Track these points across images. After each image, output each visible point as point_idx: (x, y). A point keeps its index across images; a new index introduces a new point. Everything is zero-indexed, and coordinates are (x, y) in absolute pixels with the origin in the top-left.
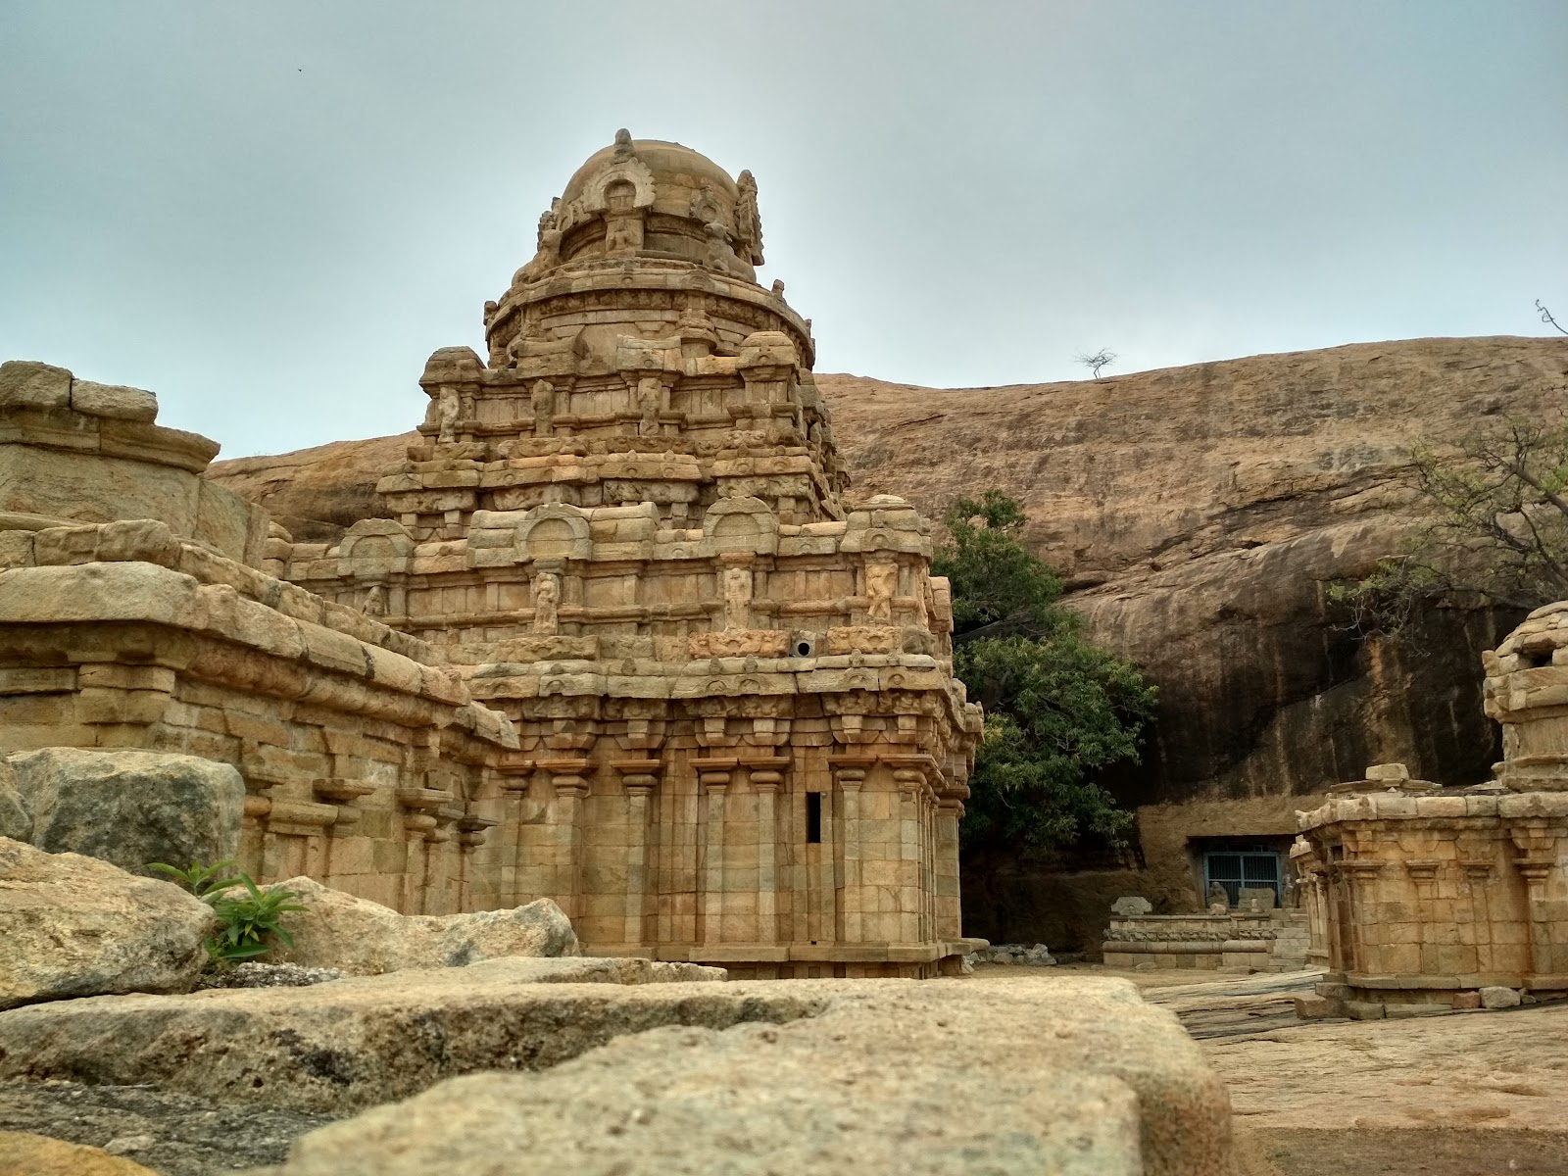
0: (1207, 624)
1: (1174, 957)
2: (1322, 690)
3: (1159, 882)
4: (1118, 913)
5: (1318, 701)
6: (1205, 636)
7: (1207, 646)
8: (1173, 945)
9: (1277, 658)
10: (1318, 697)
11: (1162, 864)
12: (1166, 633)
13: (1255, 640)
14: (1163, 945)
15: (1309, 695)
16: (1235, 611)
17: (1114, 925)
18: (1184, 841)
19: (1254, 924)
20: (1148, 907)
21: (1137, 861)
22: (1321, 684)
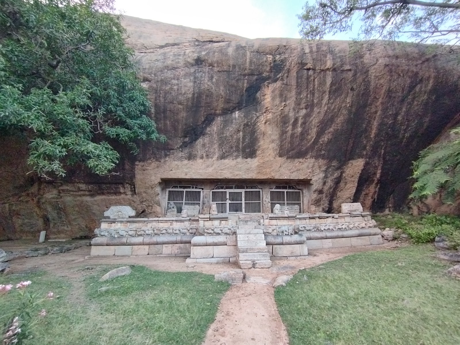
0: (188, 65)
1: (147, 247)
2: (239, 109)
3: (142, 202)
4: (108, 217)
5: (237, 114)
6: (187, 70)
7: (186, 75)
8: (147, 240)
9: (222, 88)
10: (237, 112)
11: (145, 192)
12: (165, 64)
13: (212, 77)
14: (140, 239)
15: (233, 110)
16: (203, 61)
17: (104, 226)
18: (159, 180)
19: (216, 223)
20: (133, 213)
21: (131, 191)
22: (239, 107)
